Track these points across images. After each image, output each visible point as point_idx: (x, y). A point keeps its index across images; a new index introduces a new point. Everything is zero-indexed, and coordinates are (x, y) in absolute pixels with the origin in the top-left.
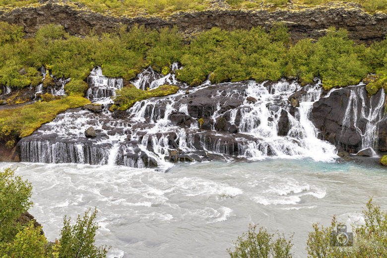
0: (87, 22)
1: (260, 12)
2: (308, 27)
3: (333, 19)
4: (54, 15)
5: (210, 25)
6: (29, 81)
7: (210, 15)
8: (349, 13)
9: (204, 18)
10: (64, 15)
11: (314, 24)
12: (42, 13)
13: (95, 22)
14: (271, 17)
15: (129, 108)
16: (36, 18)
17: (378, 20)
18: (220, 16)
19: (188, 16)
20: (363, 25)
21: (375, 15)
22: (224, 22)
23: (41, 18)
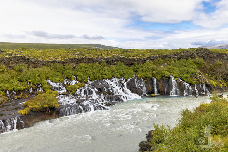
0: (33, 62)
1: (96, 58)
2: (110, 62)
3: (117, 59)
4: (17, 60)
5: (78, 62)
6: (25, 88)
7: (79, 59)
8: (122, 58)
9: (77, 60)
10: (23, 60)
11: (112, 61)
12: (13, 59)
13: (36, 63)
14: (99, 59)
15: (76, 92)
16: (9, 61)
17: (130, 59)
18: (82, 59)
19: (71, 59)
20: (126, 61)
21: (129, 58)
22: (83, 61)
23: (12, 61)
